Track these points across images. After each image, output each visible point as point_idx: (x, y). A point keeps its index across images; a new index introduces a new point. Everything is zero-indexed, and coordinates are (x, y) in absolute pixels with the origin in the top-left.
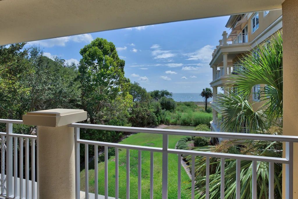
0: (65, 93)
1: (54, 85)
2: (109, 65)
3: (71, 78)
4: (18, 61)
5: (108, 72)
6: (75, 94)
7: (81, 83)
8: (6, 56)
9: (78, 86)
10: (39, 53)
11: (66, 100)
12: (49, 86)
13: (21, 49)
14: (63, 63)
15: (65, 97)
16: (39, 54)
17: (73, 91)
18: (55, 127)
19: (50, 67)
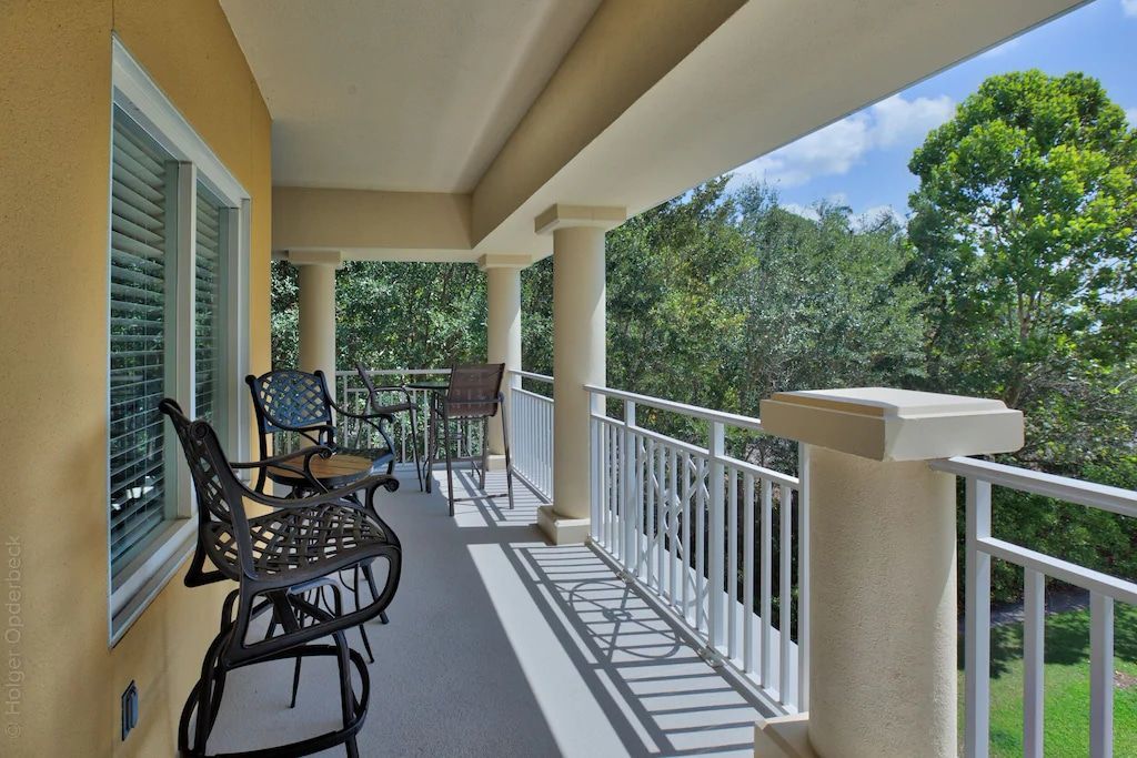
0: (858, 332)
1: (818, 306)
2: (1080, 191)
3: (882, 275)
4: (712, 234)
5: (1075, 225)
6: (896, 336)
7: (925, 291)
8: (682, 226)
9: (911, 303)
10: (766, 202)
11: (864, 359)
12: (802, 309)
13: (717, 197)
14: (843, 221)
15: (857, 347)
16: (765, 205)
17: (888, 323)
18: (881, 459)
19: (800, 242)
